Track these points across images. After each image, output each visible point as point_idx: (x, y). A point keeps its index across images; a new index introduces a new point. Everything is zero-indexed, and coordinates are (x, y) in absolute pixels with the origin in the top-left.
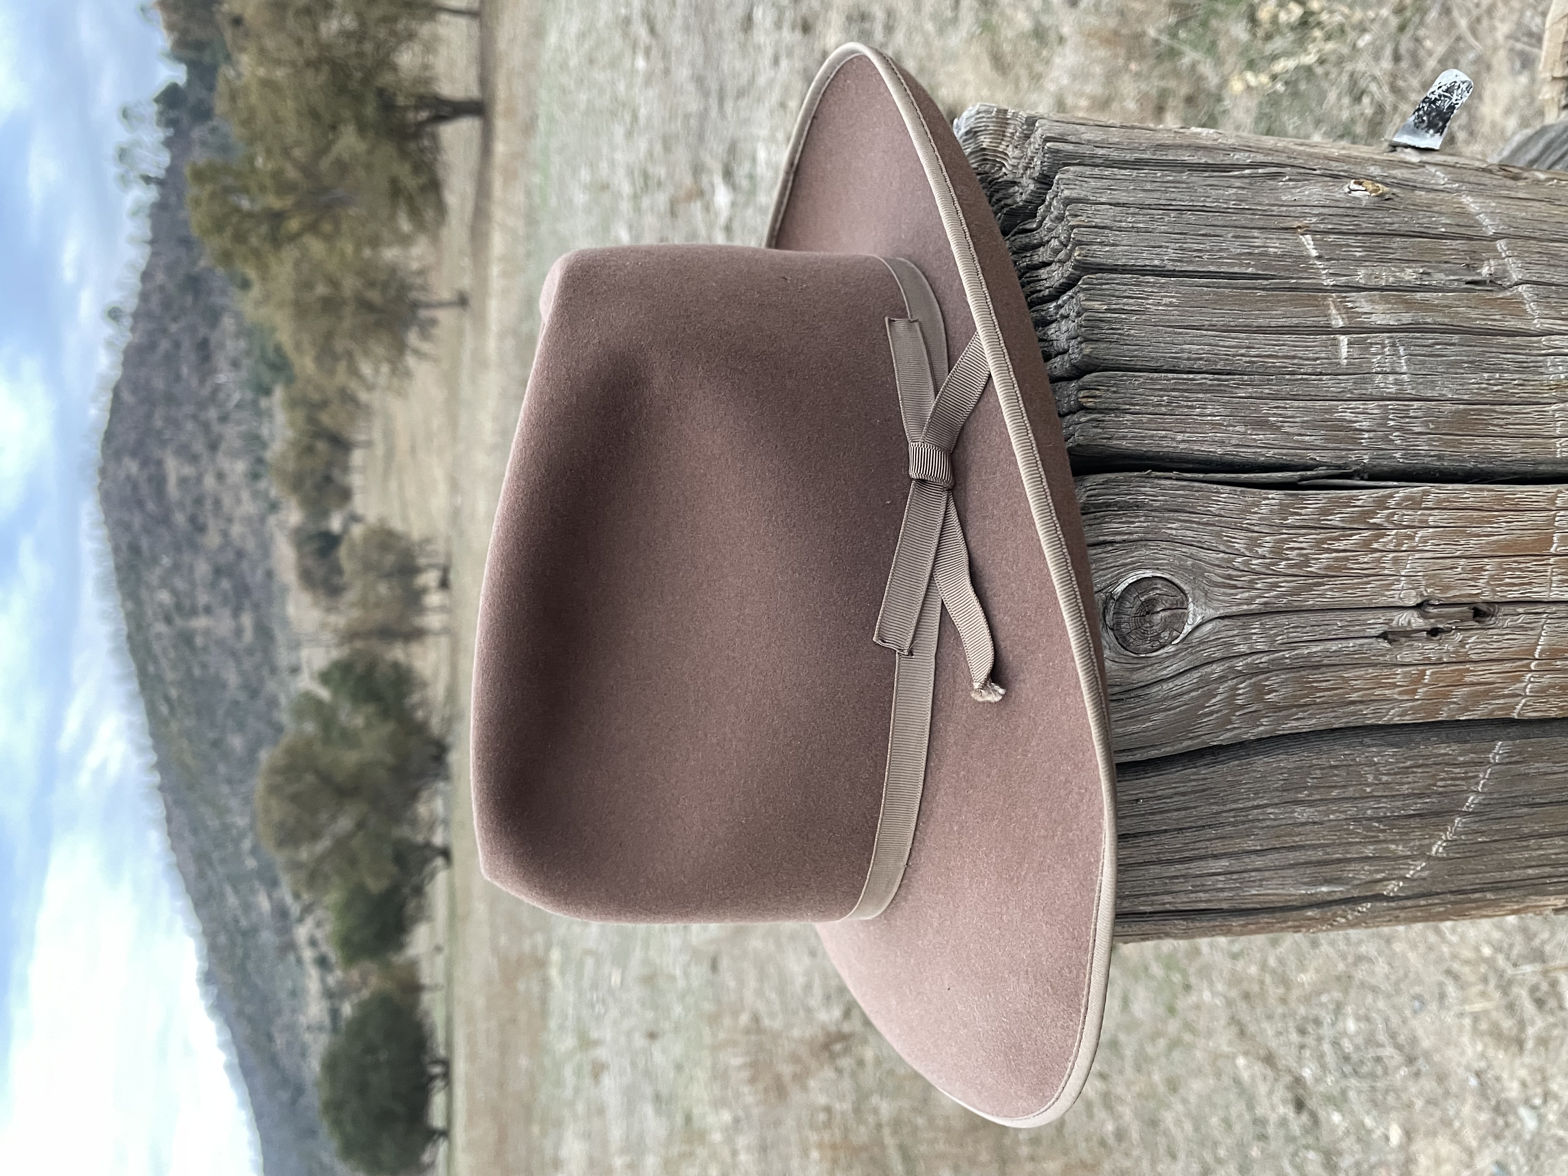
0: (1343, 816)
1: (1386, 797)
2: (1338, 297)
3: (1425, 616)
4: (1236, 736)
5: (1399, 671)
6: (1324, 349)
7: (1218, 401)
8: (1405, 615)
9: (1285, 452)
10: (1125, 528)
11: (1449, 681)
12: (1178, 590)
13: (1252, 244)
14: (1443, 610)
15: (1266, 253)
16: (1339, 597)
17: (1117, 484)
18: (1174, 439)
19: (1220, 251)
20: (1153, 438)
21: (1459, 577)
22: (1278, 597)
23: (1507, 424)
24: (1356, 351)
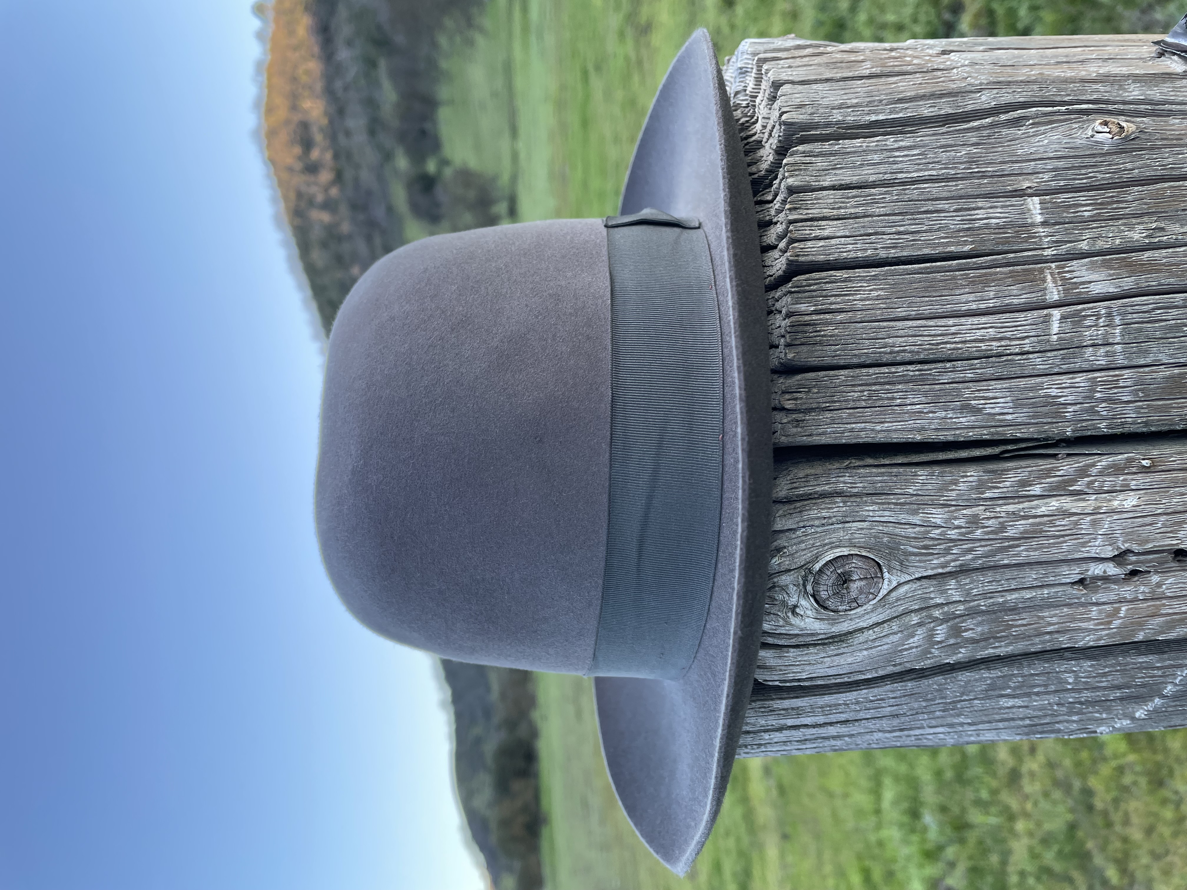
3: (1122, 564)
4: (937, 661)
5: (1095, 608)
6: (1034, 327)
7: (919, 390)
8: (1101, 566)
9: (985, 432)
10: (825, 514)
11: (1144, 614)
12: (873, 563)
13: (974, 217)
14: (1142, 558)
15: (987, 226)
16: (1035, 555)
17: (816, 476)
18: (873, 430)
19: (939, 230)
20: (852, 430)
21: (1158, 531)
22: (974, 559)
24: (1067, 326)
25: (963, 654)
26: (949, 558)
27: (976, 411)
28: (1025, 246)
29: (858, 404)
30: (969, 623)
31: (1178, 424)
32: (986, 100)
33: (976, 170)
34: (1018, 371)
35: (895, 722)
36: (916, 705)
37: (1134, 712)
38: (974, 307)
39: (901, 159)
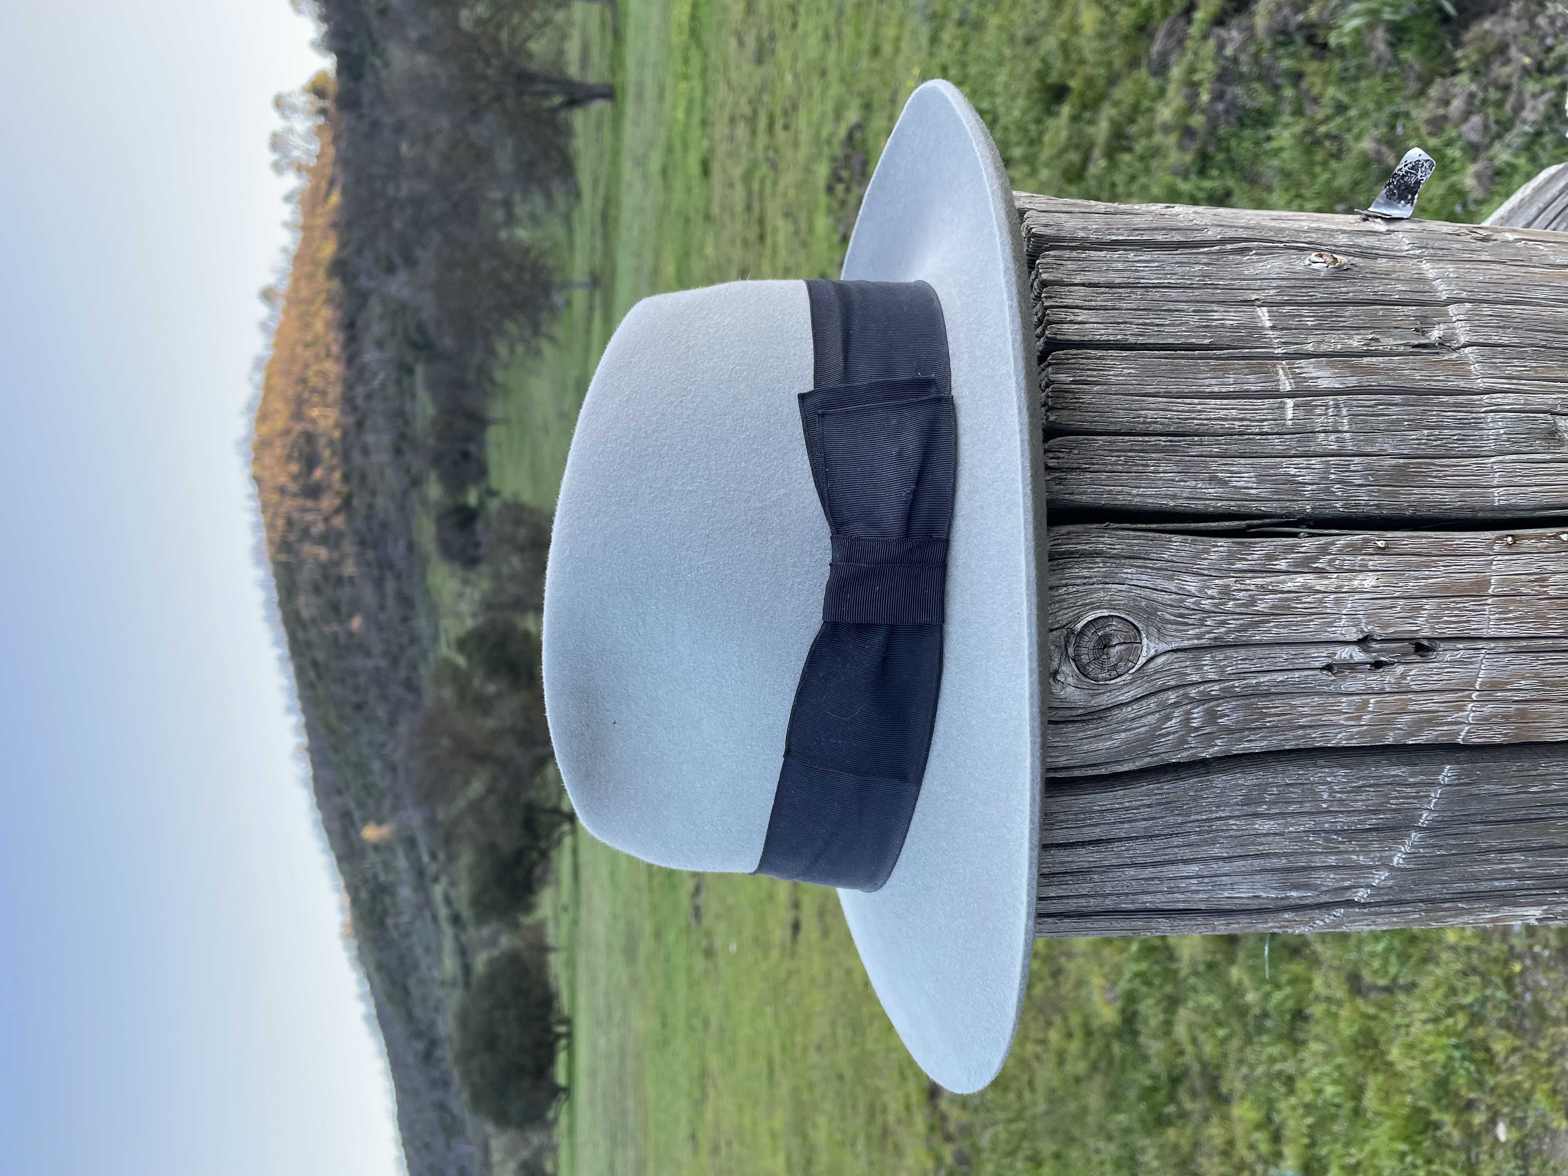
0: (1302, 828)
1: (1341, 812)
2: (1288, 364)
3: (1366, 651)
4: (1193, 755)
5: (1344, 699)
6: (1271, 412)
7: (1171, 460)
8: (1347, 649)
9: (1232, 504)
10: (1085, 573)
11: (1393, 709)
12: (1132, 627)
13: (1211, 318)
14: (1383, 645)
15: (1223, 326)
17: (1078, 534)
18: (1129, 494)
19: (1180, 325)
20: (1108, 493)
21: (1398, 615)
22: (1227, 633)
23: (1445, 476)
24: (1301, 413)
25: (1218, 748)
26: (1204, 629)
27: (1224, 483)
28: (1257, 344)
29: (1116, 468)
30: (1225, 707)
33: (1210, 283)
34: (1259, 450)
37: (1392, 856)
38: (1216, 389)
39: (1142, 269)
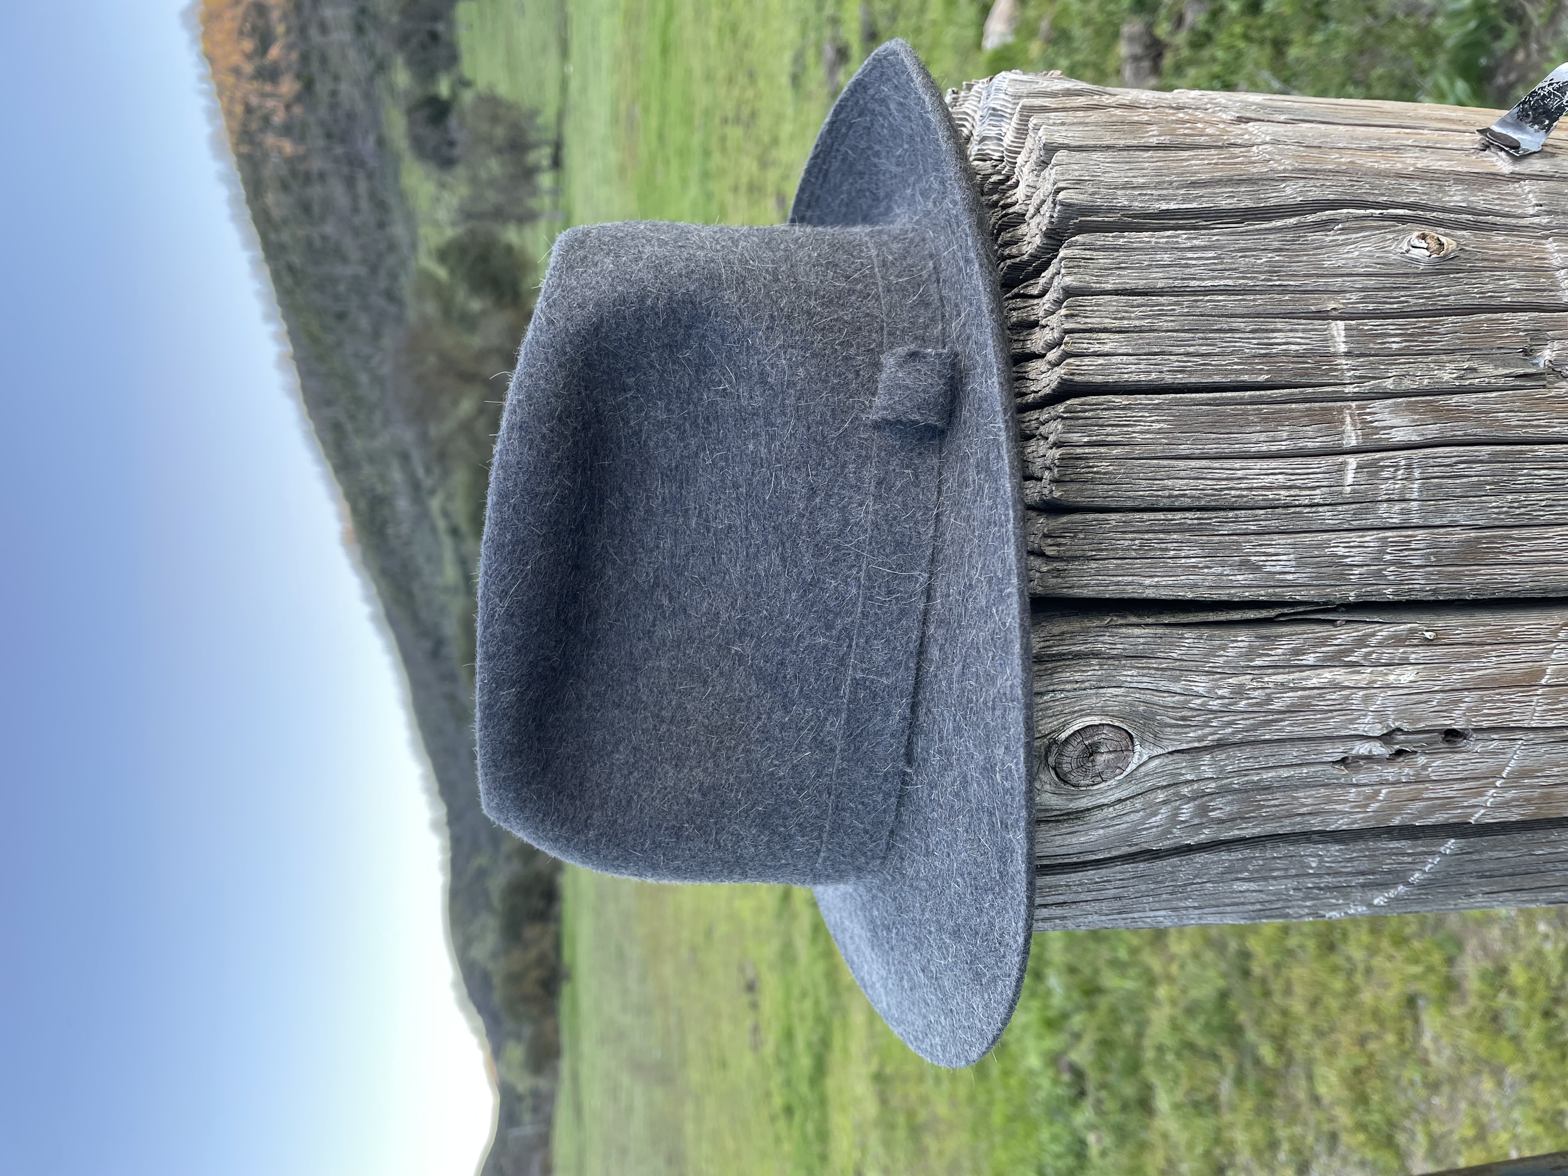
2: (1358, 408)
3: (1390, 743)
4: (1176, 843)
5: (1354, 790)
6: (1327, 475)
7: (1196, 542)
8: (1367, 745)
9: (1262, 592)
10: (1078, 677)
11: (1405, 798)
12: (1125, 734)
13: (1272, 341)
14: (1411, 737)
15: (1286, 353)
16: (1299, 731)
17: (1073, 634)
18: (1140, 584)
19: (1232, 353)
20: (1117, 584)
21: (1432, 709)
22: (1233, 733)
23: (1521, 552)
24: (1363, 477)
25: (1206, 835)
26: (1207, 730)
28: (1325, 380)
29: (1127, 554)
30: (1218, 802)
31: (1468, 594)
32: (1291, 193)
33: (1277, 283)
34: (1303, 525)
35: (1117, 904)
36: (1143, 888)
37: (1373, 899)
38: (1264, 448)
39: (1194, 262)
